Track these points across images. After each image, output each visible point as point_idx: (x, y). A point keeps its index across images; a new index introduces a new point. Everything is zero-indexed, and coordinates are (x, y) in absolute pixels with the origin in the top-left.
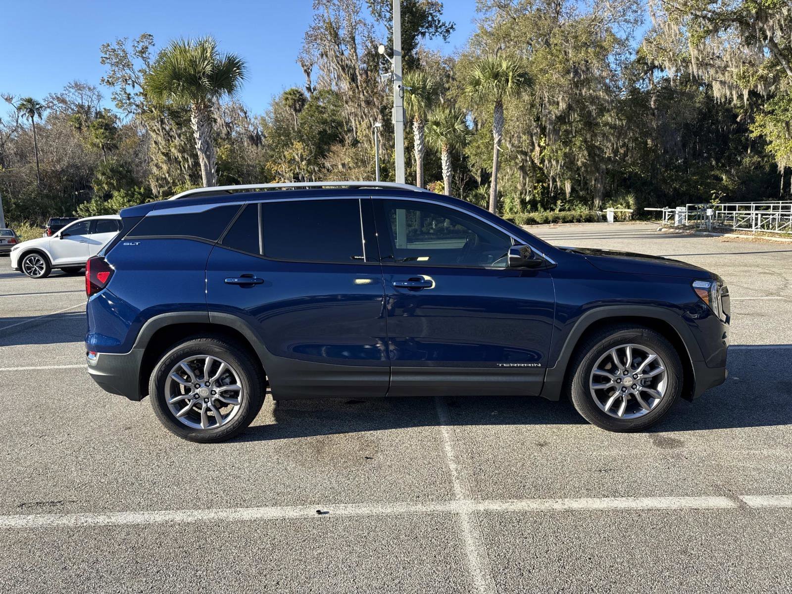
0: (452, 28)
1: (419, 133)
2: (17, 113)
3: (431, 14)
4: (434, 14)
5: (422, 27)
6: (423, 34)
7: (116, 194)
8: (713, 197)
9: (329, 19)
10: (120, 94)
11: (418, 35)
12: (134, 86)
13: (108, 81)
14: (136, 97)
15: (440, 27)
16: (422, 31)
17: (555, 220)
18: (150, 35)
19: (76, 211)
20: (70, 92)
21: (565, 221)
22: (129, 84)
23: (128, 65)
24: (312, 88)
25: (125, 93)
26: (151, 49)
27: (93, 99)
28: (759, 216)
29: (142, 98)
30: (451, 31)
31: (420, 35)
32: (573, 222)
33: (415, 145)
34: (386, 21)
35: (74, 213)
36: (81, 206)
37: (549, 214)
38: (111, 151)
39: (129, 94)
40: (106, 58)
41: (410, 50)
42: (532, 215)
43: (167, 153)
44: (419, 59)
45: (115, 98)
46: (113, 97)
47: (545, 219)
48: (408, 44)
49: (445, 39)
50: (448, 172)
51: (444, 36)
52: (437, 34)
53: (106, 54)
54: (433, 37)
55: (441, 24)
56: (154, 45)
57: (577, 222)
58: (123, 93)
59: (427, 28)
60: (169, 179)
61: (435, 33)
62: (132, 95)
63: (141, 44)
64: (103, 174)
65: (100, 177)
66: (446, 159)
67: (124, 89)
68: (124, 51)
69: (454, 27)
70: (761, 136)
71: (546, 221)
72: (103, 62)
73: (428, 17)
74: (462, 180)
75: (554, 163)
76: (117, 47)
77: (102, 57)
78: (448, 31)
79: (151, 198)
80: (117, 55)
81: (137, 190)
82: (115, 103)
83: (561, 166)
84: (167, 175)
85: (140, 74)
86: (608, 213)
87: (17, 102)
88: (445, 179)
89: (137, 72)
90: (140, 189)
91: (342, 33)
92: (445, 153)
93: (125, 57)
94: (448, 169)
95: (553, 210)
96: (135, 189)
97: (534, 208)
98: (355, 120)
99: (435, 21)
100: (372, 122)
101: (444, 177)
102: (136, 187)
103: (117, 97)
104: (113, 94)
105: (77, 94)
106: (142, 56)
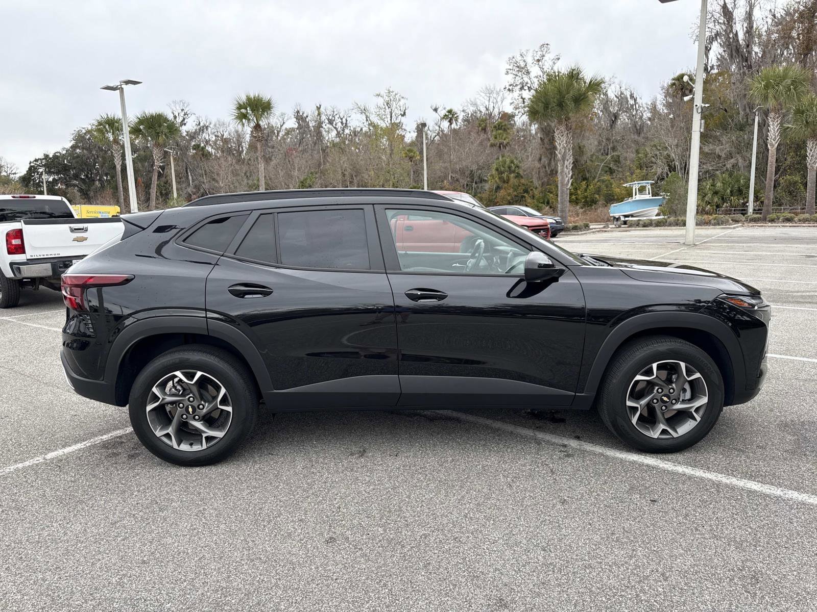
10: (518, 99)
13: (509, 88)
22: (525, 90)
23: (527, 73)
38: (506, 147)
39: (525, 98)
40: (511, 70)
46: (512, 102)
53: (510, 66)
63: (540, 53)
64: (497, 169)
65: (494, 172)
67: (521, 95)
72: (507, 73)
76: (519, 59)
85: (535, 80)
87: (441, 113)
89: (533, 78)
103: (515, 101)
104: (512, 99)
105: (486, 97)
106: (538, 64)
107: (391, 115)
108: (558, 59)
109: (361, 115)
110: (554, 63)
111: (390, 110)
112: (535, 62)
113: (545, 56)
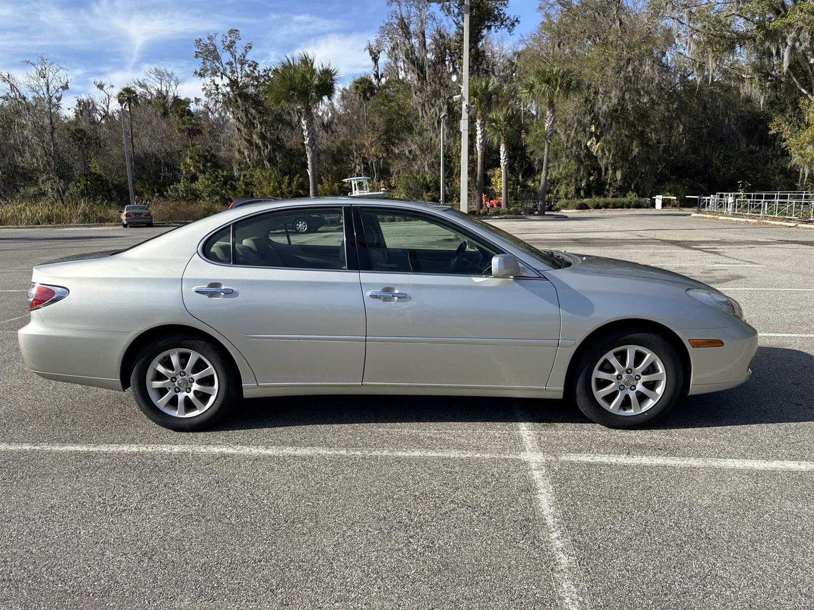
0: (517, 21)
1: (481, 129)
2: (107, 99)
3: (497, 8)
4: (500, 8)
5: (488, 21)
6: (489, 28)
7: (201, 177)
8: (740, 187)
9: (401, 15)
10: (210, 85)
11: (484, 29)
12: (222, 78)
13: (200, 73)
14: (223, 88)
15: (506, 20)
16: (489, 24)
17: (606, 206)
18: (236, 30)
19: (167, 191)
20: (150, 77)
21: (615, 206)
22: (218, 76)
23: (217, 58)
24: (380, 74)
25: (214, 84)
26: (238, 43)
27: (172, 84)
28: (766, 203)
29: (228, 89)
30: (516, 24)
31: (486, 29)
32: (623, 208)
33: (478, 139)
34: (454, 16)
35: (165, 193)
36: (172, 187)
37: (601, 200)
38: (196, 136)
39: (218, 85)
40: (200, 53)
41: (476, 43)
42: (585, 200)
43: (249, 140)
44: (484, 52)
45: (205, 89)
46: (203, 87)
47: (597, 204)
48: (475, 37)
49: (510, 32)
50: (505, 162)
51: (508, 29)
52: (502, 26)
53: (198, 48)
54: (498, 30)
55: (506, 17)
56: (240, 39)
57: (627, 208)
58: (212, 83)
59: (493, 21)
60: (249, 163)
61: (501, 26)
62: (220, 86)
63: (229, 39)
64: (191, 158)
65: (188, 161)
66: (504, 150)
67: (213, 81)
68: (213, 45)
69: (519, 20)
70: (778, 133)
71: (598, 207)
72: (197, 56)
73: (494, 11)
74: (522, 167)
75: (607, 152)
76: (208, 42)
77: (196, 52)
78: (513, 25)
79: (233, 180)
81: (221, 173)
82: (205, 92)
83: (613, 155)
84: (248, 160)
85: (227, 66)
86: (657, 200)
87: (108, 89)
88: (503, 167)
89: (225, 65)
90: (223, 172)
91: (412, 28)
92: (503, 145)
93: (215, 50)
94: (505, 159)
95: (605, 196)
96: (218, 172)
97: (588, 194)
98: (422, 110)
99: (501, 15)
100: (438, 111)
101: (502, 166)
102: (219, 171)
103: (207, 87)
104: (203, 85)
105: (156, 79)
106: (229, 50)
107: (48, 86)
108: (250, 48)
109: (3, 83)
110: (246, 51)
111: (46, 81)
112: (226, 48)
113: (235, 43)
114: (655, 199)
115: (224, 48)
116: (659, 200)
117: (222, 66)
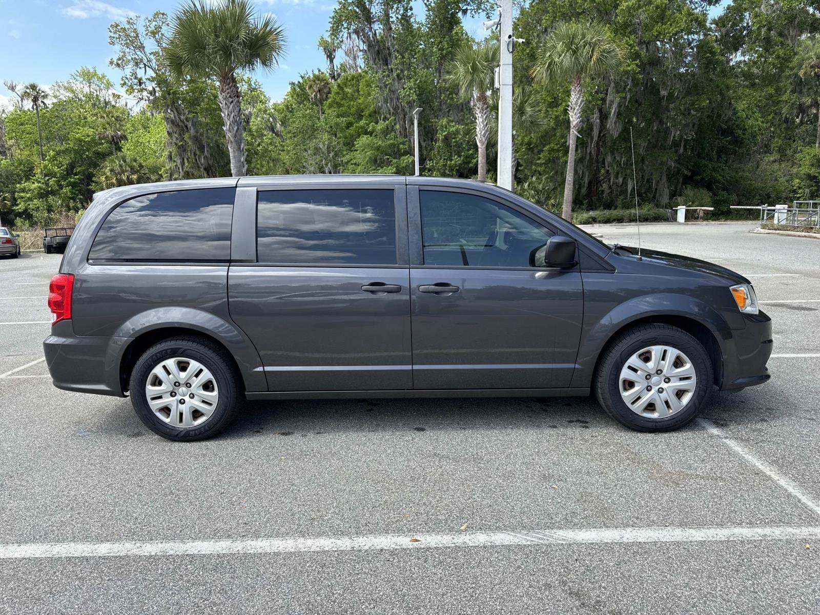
2: (20, 102)
12: (145, 70)
14: (148, 83)
20: (77, 80)
22: (140, 68)
24: (336, 75)
25: (136, 77)
26: (164, 29)
27: (102, 88)
29: (154, 84)
31: (461, 13)
45: (125, 84)
46: (123, 82)
54: (475, 15)
56: (167, 25)
58: (133, 77)
59: (469, 4)
62: (144, 80)
63: (154, 23)
72: (112, 42)
76: (127, 26)
77: (111, 37)
78: (491, 8)
80: (128, 36)
82: (125, 88)
85: (152, 57)
86: (679, 212)
87: (20, 89)
89: (148, 55)
91: (375, 11)
103: (127, 82)
104: (122, 78)
106: (154, 37)
112: (149, 34)
113: (161, 28)
114: (677, 210)
115: (147, 34)
116: (681, 212)
117: (146, 56)
